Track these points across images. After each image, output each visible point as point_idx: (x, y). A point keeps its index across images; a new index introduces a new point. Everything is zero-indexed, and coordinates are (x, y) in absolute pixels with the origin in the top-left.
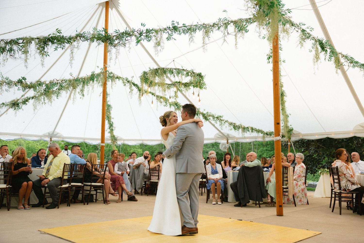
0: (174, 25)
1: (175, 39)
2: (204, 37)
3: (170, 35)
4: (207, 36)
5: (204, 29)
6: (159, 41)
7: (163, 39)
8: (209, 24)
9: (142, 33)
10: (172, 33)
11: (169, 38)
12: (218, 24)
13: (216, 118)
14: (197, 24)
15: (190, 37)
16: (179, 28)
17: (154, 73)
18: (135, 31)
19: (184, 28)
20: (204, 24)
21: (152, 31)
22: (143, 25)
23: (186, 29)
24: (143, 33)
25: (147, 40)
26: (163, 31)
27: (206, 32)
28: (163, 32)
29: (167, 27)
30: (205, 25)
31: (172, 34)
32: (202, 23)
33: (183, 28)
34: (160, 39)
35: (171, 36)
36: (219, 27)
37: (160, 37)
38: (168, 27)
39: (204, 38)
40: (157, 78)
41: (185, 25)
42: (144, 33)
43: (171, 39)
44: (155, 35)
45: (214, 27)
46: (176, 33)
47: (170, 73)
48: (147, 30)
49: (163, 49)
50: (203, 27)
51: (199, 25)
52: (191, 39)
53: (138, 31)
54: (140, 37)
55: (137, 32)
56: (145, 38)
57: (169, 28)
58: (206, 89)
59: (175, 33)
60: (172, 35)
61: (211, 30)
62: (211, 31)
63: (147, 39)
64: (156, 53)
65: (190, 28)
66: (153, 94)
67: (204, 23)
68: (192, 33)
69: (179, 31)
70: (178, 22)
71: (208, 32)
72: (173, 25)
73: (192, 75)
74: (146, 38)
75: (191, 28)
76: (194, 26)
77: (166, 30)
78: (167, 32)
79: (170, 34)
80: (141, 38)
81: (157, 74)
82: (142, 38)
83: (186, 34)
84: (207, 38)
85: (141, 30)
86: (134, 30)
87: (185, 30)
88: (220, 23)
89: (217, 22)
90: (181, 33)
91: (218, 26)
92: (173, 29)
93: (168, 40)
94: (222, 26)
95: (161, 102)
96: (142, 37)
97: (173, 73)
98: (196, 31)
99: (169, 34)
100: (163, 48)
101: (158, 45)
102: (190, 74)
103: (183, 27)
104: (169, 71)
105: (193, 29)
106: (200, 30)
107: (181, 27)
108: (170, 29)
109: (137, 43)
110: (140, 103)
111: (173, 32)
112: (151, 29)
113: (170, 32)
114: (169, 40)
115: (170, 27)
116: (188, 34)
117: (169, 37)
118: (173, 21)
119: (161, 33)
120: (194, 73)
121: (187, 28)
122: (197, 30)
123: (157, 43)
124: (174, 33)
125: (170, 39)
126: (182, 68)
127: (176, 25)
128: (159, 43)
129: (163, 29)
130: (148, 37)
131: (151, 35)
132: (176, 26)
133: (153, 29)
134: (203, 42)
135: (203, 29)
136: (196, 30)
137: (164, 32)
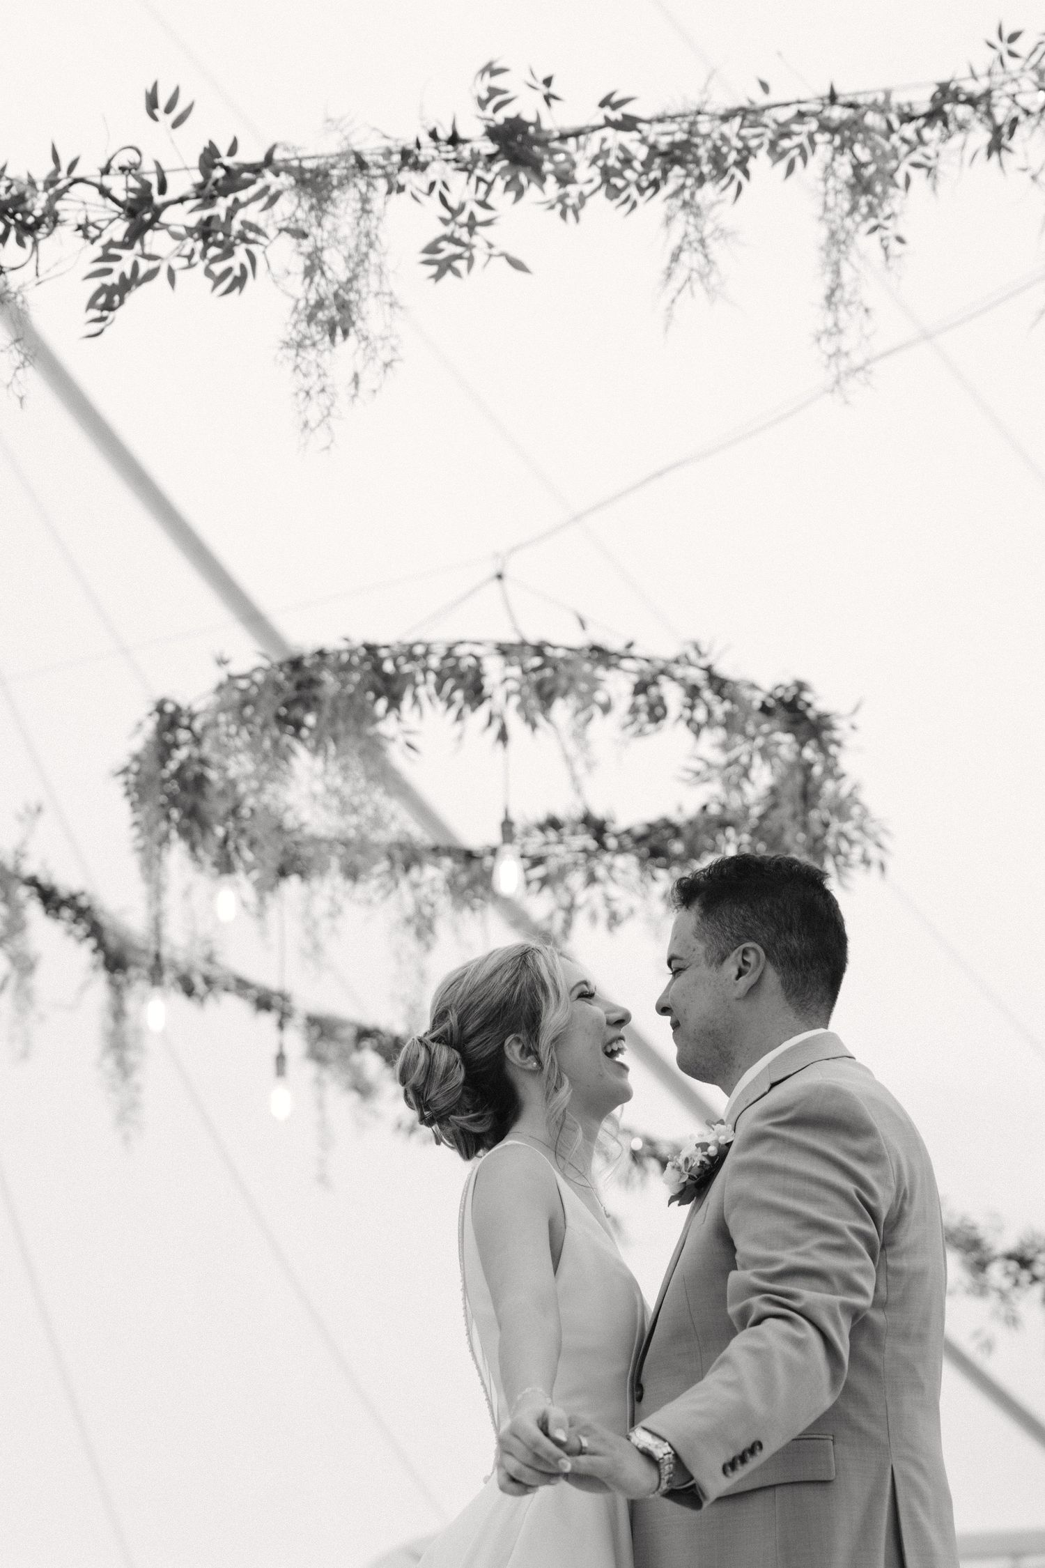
0: (508, 112)
1: (517, 265)
2: (833, 234)
3: (463, 218)
4: (874, 229)
5: (840, 149)
6: (343, 276)
7: (390, 264)
8: (888, 94)
9: (158, 199)
10: (487, 193)
11: (449, 249)
12: (988, 94)
13: (1010, 1257)
14: (761, 100)
15: (675, 240)
16: (563, 138)
17: (272, 705)
18: (82, 180)
19: (615, 138)
20: (833, 98)
21: (268, 176)
22: (168, 110)
23: (641, 153)
24: (166, 205)
25: (208, 273)
26: (387, 176)
27: (860, 185)
28: (382, 185)
29: (433, 135)
30: (851, 105)
31: (483, 204)
32: (811, 90)
33: (604, 140)
34: (358, 261)
35: (472, 225)
36: (997, 130)
37: (352, 243)
38: (444, 134)
39: (837, 241)
40: (303, 761)
41: (628, 109)
42: (182, 200)
43: (471, 260)
44: (300, 214)
45: (946, 124)
46: (532, 192)
47: (450, 702)
48: (209, 157)
49: (387, 365)
50: (824, 127)
51: (785, 114)
52: (690, 259)
53: (107, 181)
54: (127, 244)
55: (105, 192)
56: (190, 257)
57: (454, 140)
58: (882, 867)
59: (520, 193)
60: (482, 215)
61: (916, 157)
62: (918, 175)
63: (215, 259)
64: (314, 414)
65: (680, 137)
66: (264, 1002)
67: (838, 90)
68: (708, 193)
69: (565, 179)
70: (548, 82)
71: (878, 188)
72: (496, 110)
73: (700, 714)
74: (204, 255)
75: (687, 146)
76: (725, 118)
77: (420, 167)
78: (432, 185)
79: (462, 207)
80: (145, 256)
81: (310, 719)
82: (154, 251)
83: (634, 205)
84: (867, 244)
85: (148, 167)
86: (64, 166)
87: (627, 161)
88: (1010, 88)
89: (974, 77)
90: (582, 198)
91: (989, 114)
92: (491, 158)
93: (437, 277)
94: (1028, 113)
95: (363, 1089)
96: (155, 241)
97: (476, 694)
98: (746, 173)
99: (455, 213)
100: (385, 355)
101: (332, 334)
102: (673, 695)
103: (609, 132)
104: (438, 674)
105: (716, 149)
106: (791, 169)
107: (577, 134)
108: (465, 151)
109: (96, 313)
110: (127, 1113)
111: (500, 184)
112: (250, 153)
113: (461, 189)
114: (457, 273)
115: (462, 134)
116: (654, 207)
117: (458, 242)
118: (492, 70)
119: (365, 200)
120: (719, 684)
121: (643, 141)
122: (760, 163)
123: (320, 304)
124: (511, 195)
125: (460, 265)
126: (578, 639)
127: (526, 106)
128: (343, 306)
129: (388, 153)
130: (218, 244)
131: (251, 213)
132: (529, 117)
133: (278, 155)
134: (824, 291)
135: (823, 150)
136: (741, 164)
137: (401, 189)
